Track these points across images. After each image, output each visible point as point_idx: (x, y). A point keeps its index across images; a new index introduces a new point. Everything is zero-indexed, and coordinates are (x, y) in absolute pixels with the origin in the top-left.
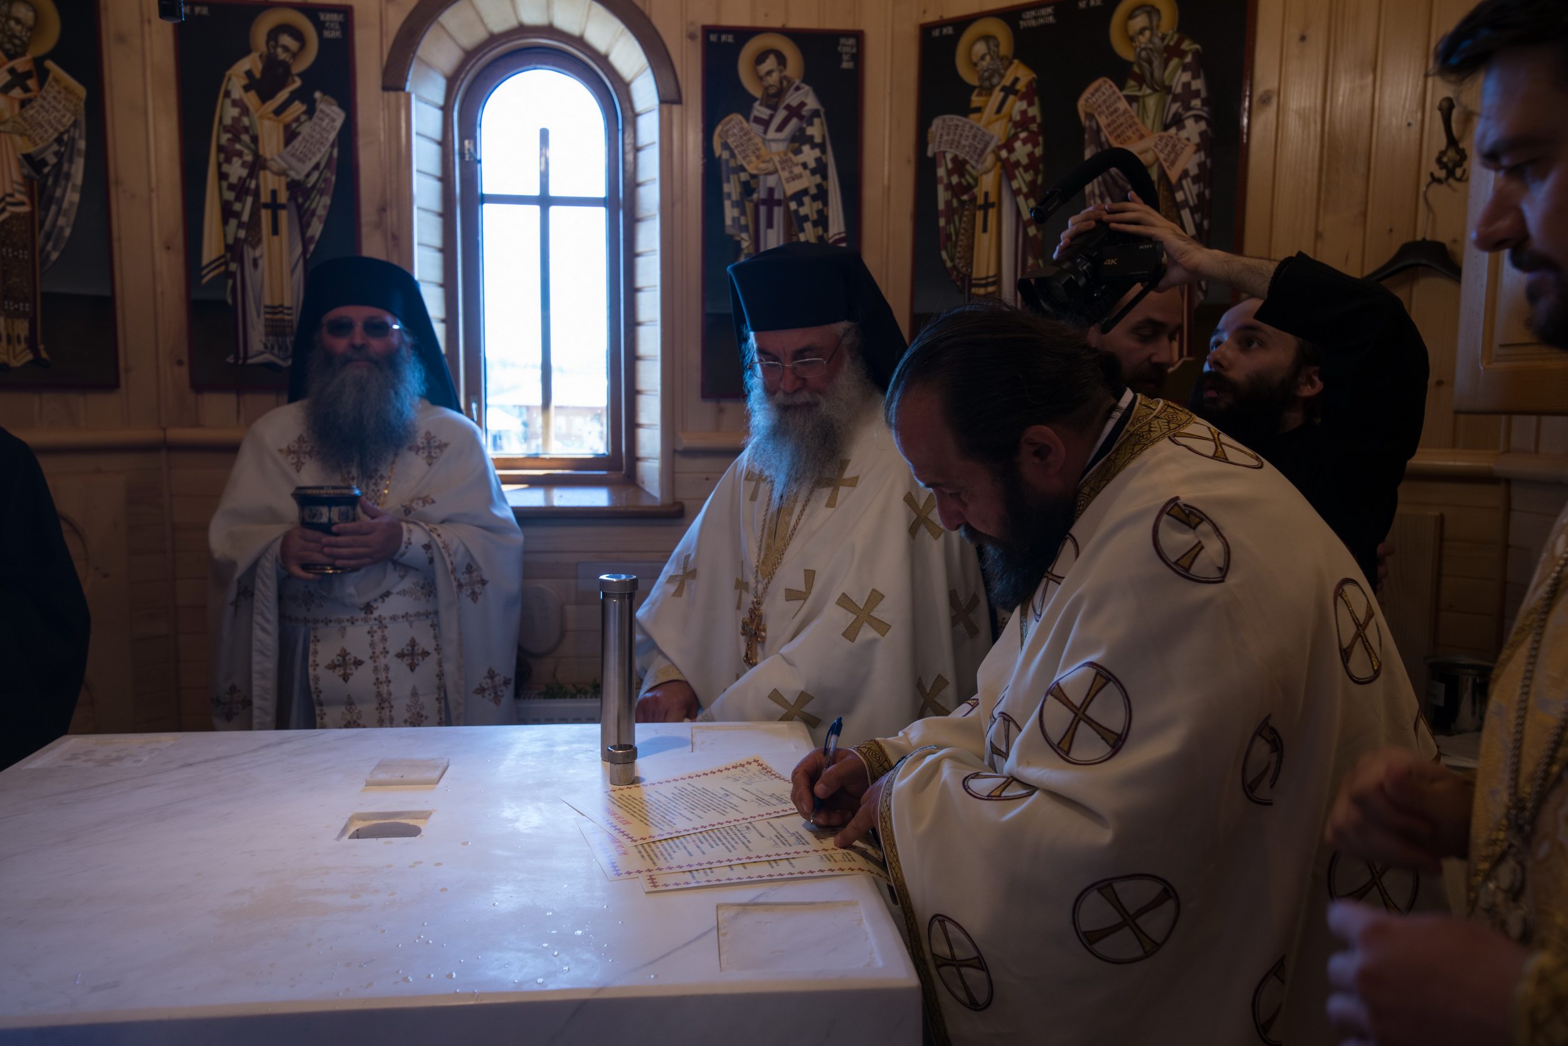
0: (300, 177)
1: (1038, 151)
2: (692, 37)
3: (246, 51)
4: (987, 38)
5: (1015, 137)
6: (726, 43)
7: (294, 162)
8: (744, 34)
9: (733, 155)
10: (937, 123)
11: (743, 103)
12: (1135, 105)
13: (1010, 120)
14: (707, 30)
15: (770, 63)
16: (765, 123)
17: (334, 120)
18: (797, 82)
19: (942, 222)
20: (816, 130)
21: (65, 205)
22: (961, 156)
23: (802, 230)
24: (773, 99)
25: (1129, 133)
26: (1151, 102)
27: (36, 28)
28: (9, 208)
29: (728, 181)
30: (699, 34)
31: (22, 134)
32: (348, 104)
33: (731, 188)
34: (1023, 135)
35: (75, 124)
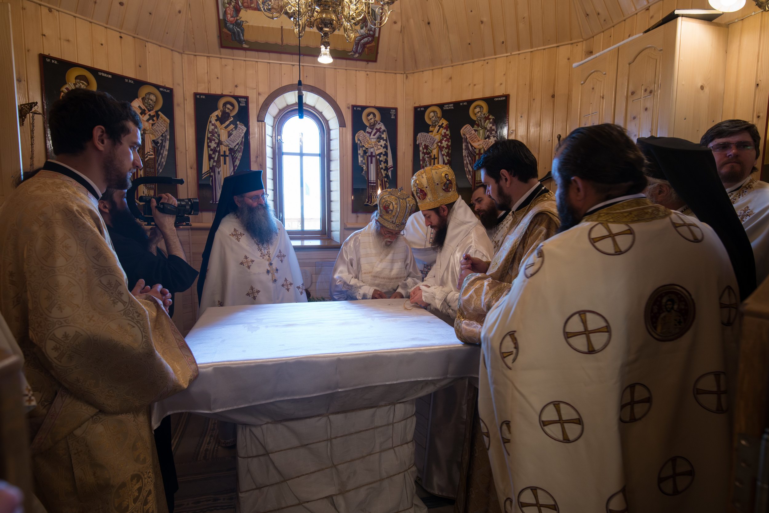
0: (233, 147)
1: (449, 144)
2: (349, 108)
3: (217, 109)
4: (434, 112)
5: (443, 139)
6: (359, 110)
7: (231, 142)
8: (364, 108)
9: (361, 142)
10: (419, 135)
11: (364, 128)
12: (477, 132)
13: (441, 135)
14: (353, 106)
15: (371, 116)
16: (370, 133)
17: (243, 130)
18: (379, 122)
19: (421, 163)
20: (384, 136)
21: (164, 155)
22: (427, 144)
23: (381, 164)
24: (372, 126)
25: (475, 140)
26: (481, 132)
27: (156, 102)
28: (148, 156)
29: (360, 150)
30: (351, 107)
31: (152, 134)
32: (247, 125)
33: (360, 152)
34: (445, 139)
35: (166, 131)
